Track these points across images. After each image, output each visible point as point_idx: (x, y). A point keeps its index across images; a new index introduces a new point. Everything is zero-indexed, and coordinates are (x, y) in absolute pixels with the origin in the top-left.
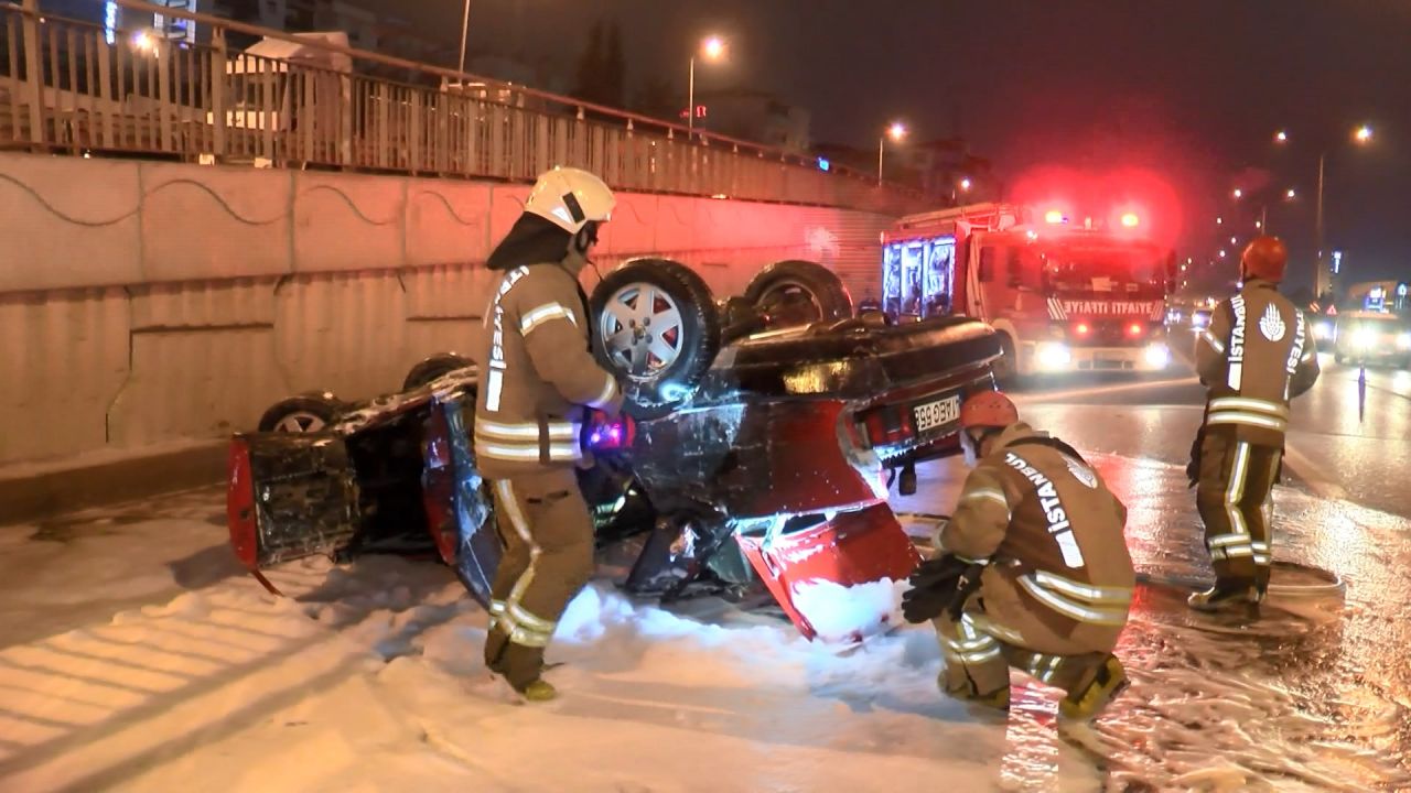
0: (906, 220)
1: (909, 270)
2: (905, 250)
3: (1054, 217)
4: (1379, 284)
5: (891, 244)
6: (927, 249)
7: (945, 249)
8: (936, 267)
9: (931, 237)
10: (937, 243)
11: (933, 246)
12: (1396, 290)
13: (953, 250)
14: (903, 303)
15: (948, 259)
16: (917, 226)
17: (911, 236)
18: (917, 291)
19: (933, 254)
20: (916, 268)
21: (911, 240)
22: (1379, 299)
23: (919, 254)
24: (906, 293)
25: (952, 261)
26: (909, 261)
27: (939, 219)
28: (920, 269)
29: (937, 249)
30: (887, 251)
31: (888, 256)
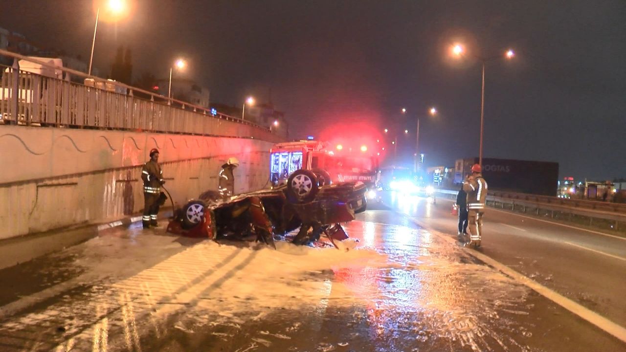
0: (280, 144)
1: (282, 163)
2: (281, 156)
3: (340, 147)
4: (438, 167)
5: (275, 153)
6: (290, 155)
7: (298, 156)
8: (293, 162)
9: (292, 151)
10: (294, 153)
11: (292, 155)
12: (444, 170)
13: (301, 157)
14: (279, 175)
15: (299, 160)
16: (285, 147)
17: (283, 151)
18: (286, 170)
19: (293, 158)
20: (285, 163)
21: (284, 152)
22: (438, 174)
23: (287, 157)
24: (280, 171)
25: (301, 161)
26: (282, 160)
27: (295, 145)
28: (287, 163)
29: (294, 156)
30: (273, 156)
31: (273, 157)
